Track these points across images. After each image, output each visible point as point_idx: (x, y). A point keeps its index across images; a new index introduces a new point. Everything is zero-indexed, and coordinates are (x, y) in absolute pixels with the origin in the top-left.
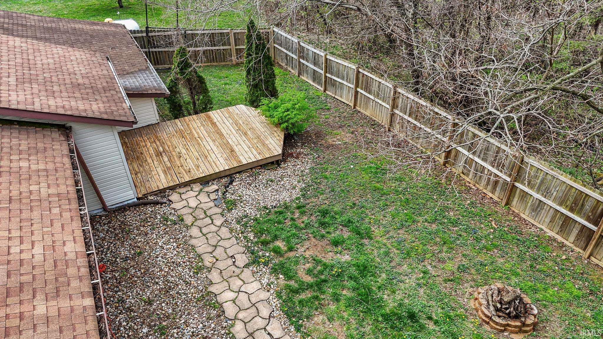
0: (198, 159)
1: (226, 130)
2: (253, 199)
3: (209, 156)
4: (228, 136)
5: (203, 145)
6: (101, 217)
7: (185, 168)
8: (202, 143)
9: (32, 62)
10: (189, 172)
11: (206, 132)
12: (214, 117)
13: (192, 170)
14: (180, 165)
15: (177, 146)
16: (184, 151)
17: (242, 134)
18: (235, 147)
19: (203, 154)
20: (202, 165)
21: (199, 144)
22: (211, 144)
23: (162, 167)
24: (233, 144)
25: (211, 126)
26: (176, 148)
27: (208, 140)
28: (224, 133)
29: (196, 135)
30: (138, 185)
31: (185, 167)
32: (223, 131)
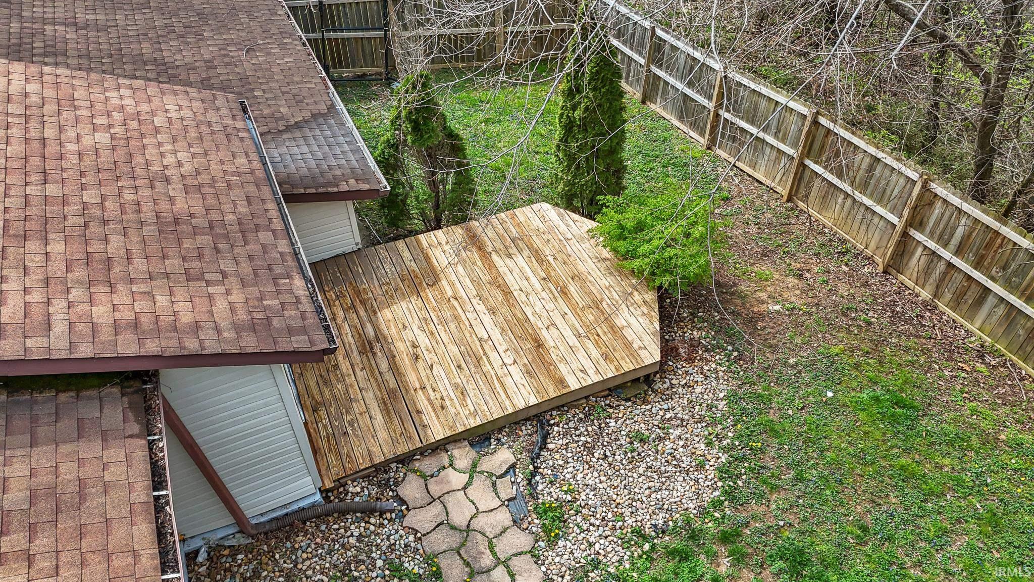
0: (459, 367)
1: (518, 279)
2: (603, 503)
3: (484, 357)
4: (524, 298)
5: (467, 323)
6: (235, 551)
7: (432, 395)
8: (464, 317)
9: (52, 149)
10: (443, 407)
11: (472, 281)
12: (486, 238)
13: (448, 403)
14: (418, 386)
15: (407, 324)
16: (423, 341)
17: (557, 294)
18: (544, 332)
19: (471, 353)
20: (470, 387)
21: (456, 318)
22: (487, 319)
23: (375, 388)
24: (540, 325)
25: (479, 263)
26: (405, 327)
27: (478, 308)
28: (514, 287)
29: (450, 293)
30: (323, 445)
31: (431, 391)
32: (509, 279)
